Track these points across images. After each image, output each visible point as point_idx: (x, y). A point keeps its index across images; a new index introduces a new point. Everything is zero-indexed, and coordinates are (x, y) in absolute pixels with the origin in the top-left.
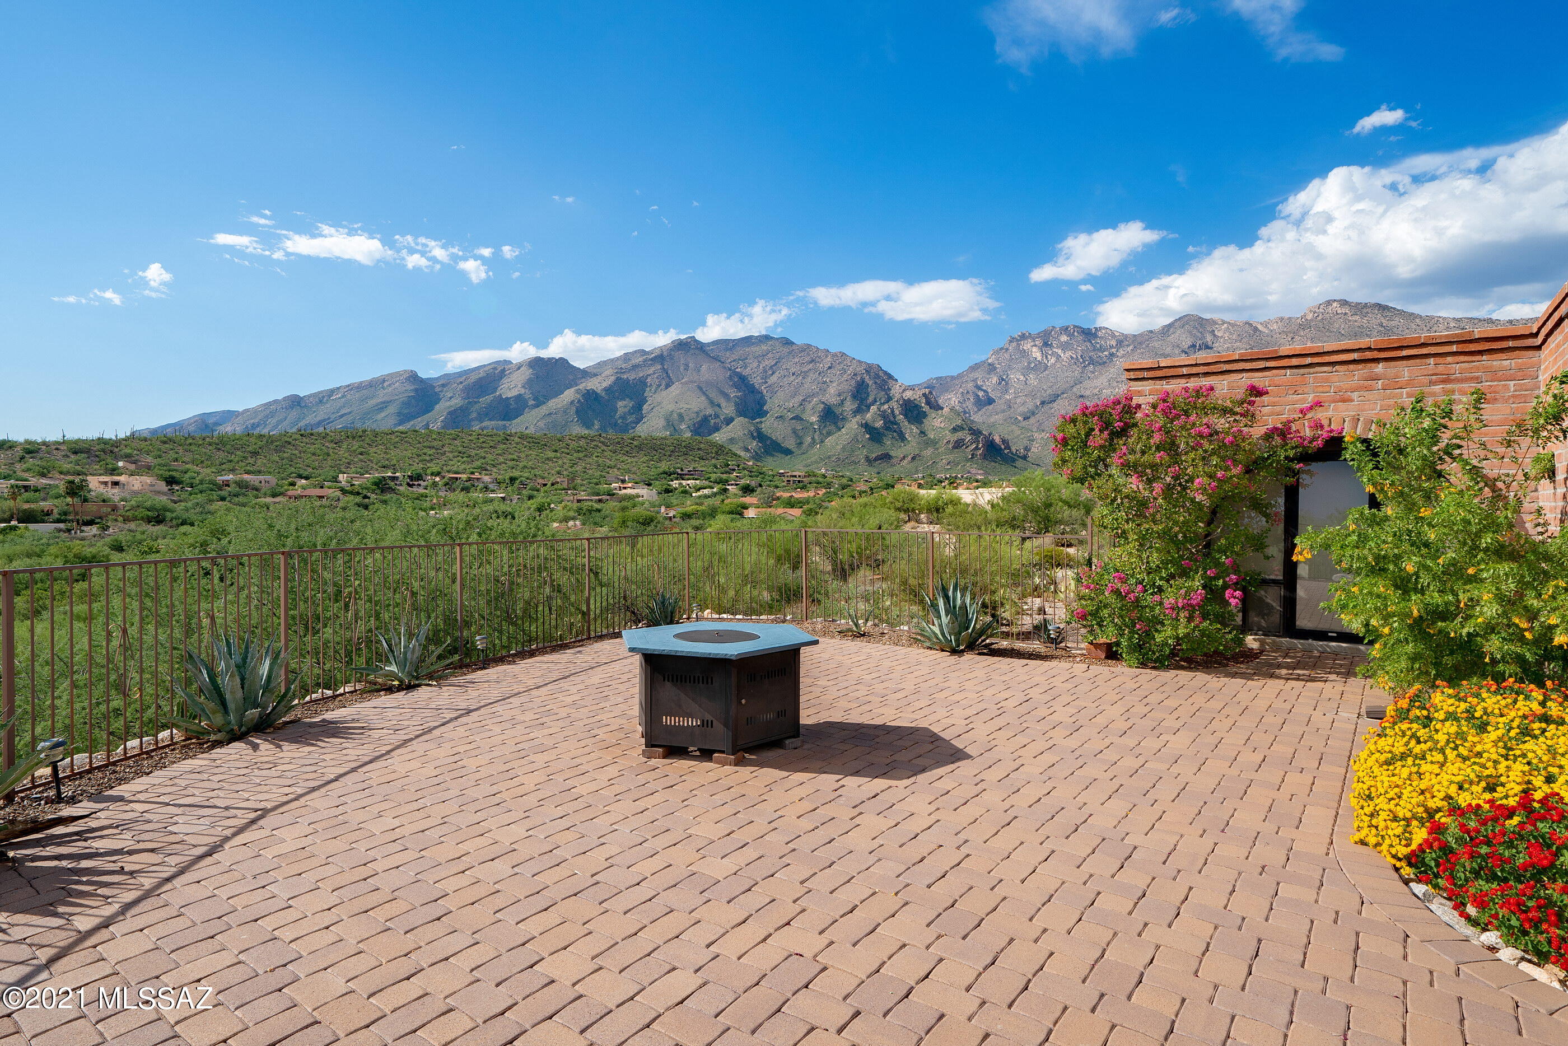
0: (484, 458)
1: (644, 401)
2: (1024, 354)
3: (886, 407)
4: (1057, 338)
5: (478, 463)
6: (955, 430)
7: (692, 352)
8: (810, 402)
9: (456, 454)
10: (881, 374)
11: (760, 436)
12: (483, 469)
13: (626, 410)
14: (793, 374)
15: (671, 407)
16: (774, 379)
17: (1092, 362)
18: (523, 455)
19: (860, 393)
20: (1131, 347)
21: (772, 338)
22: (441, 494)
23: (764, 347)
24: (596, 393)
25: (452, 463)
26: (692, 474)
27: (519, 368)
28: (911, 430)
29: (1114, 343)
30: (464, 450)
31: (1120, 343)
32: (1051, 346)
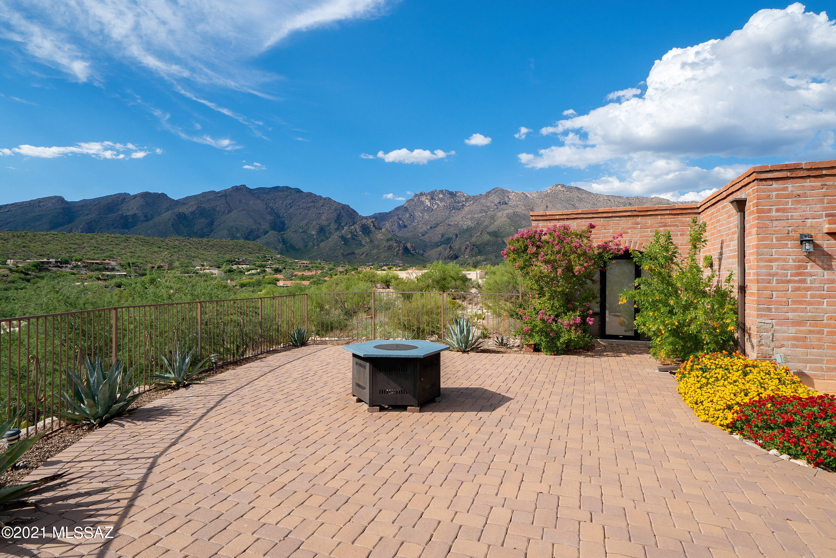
0: (112, 251)
1: (215, 220)
2: (422, 203)
3: (353, 227)
4: (438, 196)
5: (108, 254)
6: (388, 240)
7: (244, 193)
8: (311, 224)
9: (93, 248)
10: (350, 210)
11: (284, 242)
12: (111, 257)
13: (204, 225)
14: (302, 208)
15: (231, 224)
16: (291, 210)
17: (454, 208)
18: (138, 250)
19: (338, 219)
20: (472, 202)
21: (290, 188)
22: (82, 272)
23: (286, 193)
24: (185, 215)
25: (90, 253)
26: (244, 262)
27: (135, 198)
28: (365, 240)
29: (464, 199)
30: (98, 246)
31: (467, 200)
32: (435, 199)
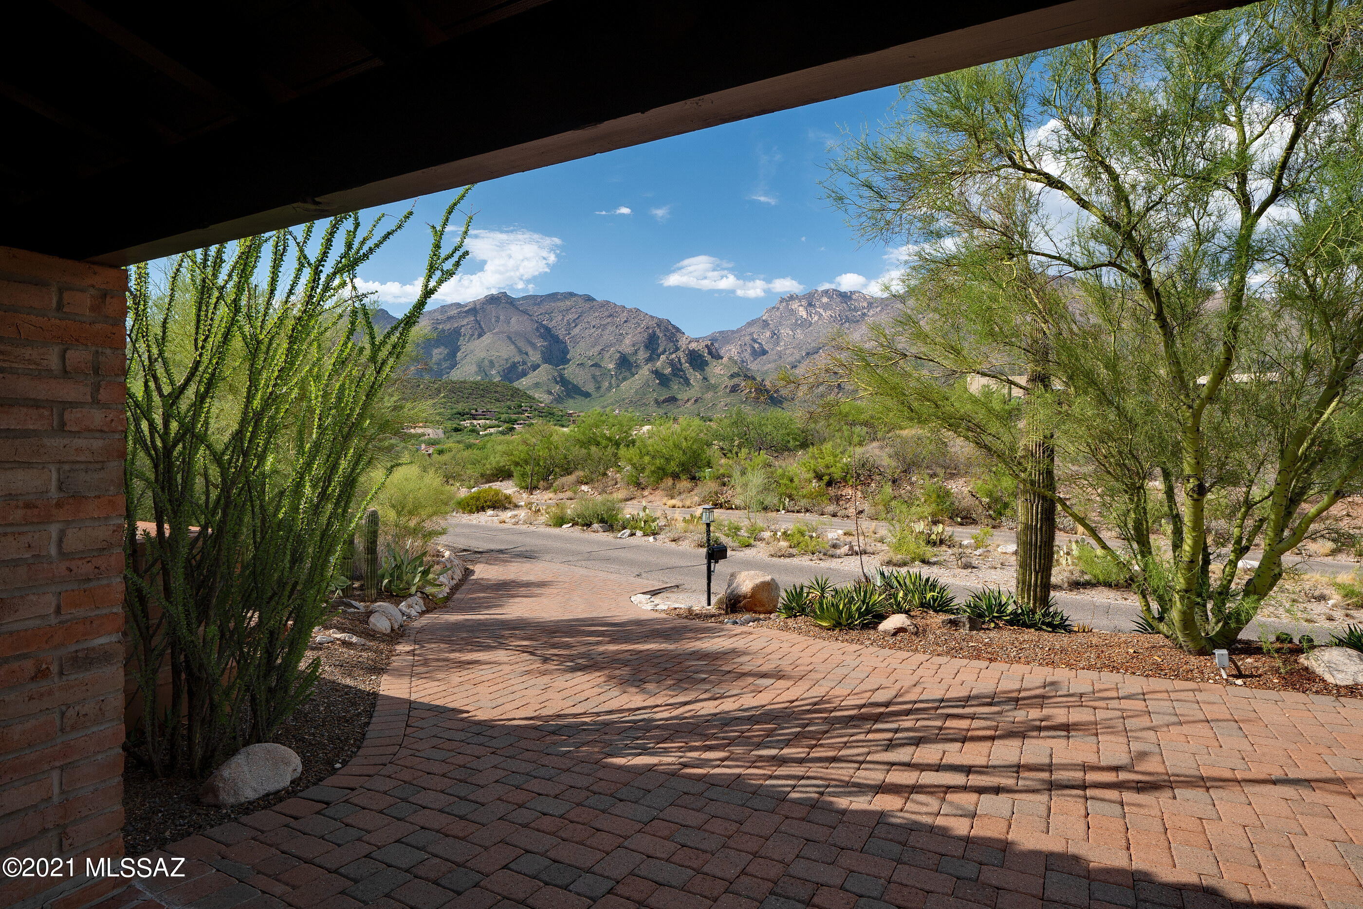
1: (458, 349)
2: (792, 312)
3: (674, 356)
4: (819, 300)
6: (732, 376)
7: (502, 305)
8: (608, 351)
10: (670, 327)
11: (563, 381)
13: (442, 357)
14: (594, 327)
15: (483, 355)
16: (576, 331)
17: (848, 320)
19: (651, 343)
20: (879, 309)
21: (576, 295)
23: (568, 303)
26: (484, 416)
28: (694, 377)
29: (865, 304)
31: (870, 305)
32: (814, 306)
